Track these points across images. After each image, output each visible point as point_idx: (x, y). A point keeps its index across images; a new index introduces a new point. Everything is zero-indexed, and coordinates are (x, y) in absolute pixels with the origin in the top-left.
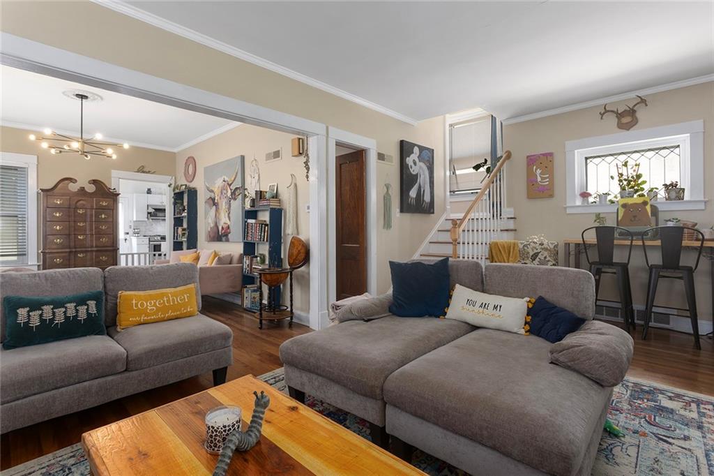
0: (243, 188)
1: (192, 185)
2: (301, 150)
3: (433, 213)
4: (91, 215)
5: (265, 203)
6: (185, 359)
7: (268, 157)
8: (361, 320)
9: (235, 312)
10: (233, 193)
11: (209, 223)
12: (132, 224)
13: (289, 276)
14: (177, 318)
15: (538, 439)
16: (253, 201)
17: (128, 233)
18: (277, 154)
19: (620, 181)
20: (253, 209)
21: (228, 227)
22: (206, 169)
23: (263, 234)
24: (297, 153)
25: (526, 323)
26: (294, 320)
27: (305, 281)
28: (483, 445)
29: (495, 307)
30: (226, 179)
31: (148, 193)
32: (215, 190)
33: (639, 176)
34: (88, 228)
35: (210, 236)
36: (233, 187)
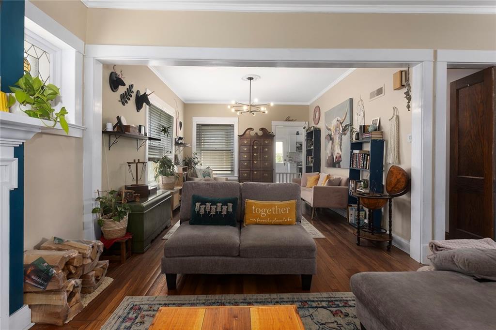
0: (351, 124)
1: (318, 126)
2: (404, 81)
4: (260, 149)
5: (367, 135)
6: (277, 259)
7: (372, 95)
9: (341, 224)
10: (344, 130)
11: (327, 154)
12: (288, 154)
13: (388, 203)
14: (280, 224)
16: (358, 134)
17: (286, 160)
18: (380, 91)
20: (358, 141)
21: (340, 157)
22: (326, 114)
23: (365, 163)
24: (398, 86)
26: (393, 244)
27: (406, 210)
30: (339, 119)
31: (297, 134)
32: (332, 128)
34: (259, 156)
35: (328, 163)
36: (344, 125)
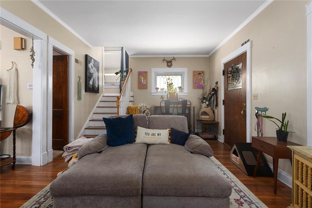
3: (99, 93)
8: (97, 153)
13: (12, 133)
15: (220, 185)
19: (168, 85)
24: (19, 47)
25: (169, 139)
26: (16, 163)
28: (196, 196)
29: (158, 135)
33: (172, 84)
